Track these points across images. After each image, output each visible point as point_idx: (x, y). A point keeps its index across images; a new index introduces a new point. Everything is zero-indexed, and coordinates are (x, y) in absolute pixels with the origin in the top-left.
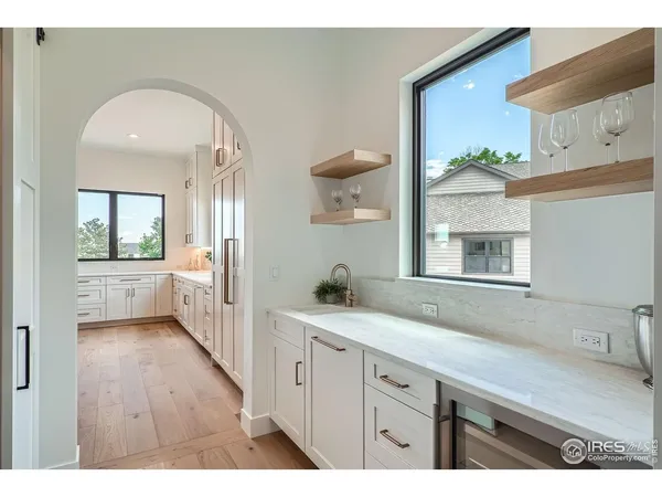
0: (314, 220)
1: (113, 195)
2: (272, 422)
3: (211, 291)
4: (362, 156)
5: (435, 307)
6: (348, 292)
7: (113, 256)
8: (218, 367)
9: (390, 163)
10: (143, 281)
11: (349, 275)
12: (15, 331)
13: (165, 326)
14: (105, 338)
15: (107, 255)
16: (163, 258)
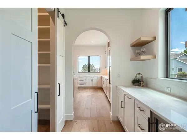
0: (131, 60)
1: (89, 56)
2: (117, 117)
3: (107, 80)
4: (143, 39)
5: (169, 89)
6: (142, 82)
7: (89, 71)
8: (109, 101)
9: (155, 39)
10: (95, 77)
11: (142, 77)
12: (57, 84)
13: (100, 89)
14: (86, 91)
15: (88, 71)
16: (100, 72)
